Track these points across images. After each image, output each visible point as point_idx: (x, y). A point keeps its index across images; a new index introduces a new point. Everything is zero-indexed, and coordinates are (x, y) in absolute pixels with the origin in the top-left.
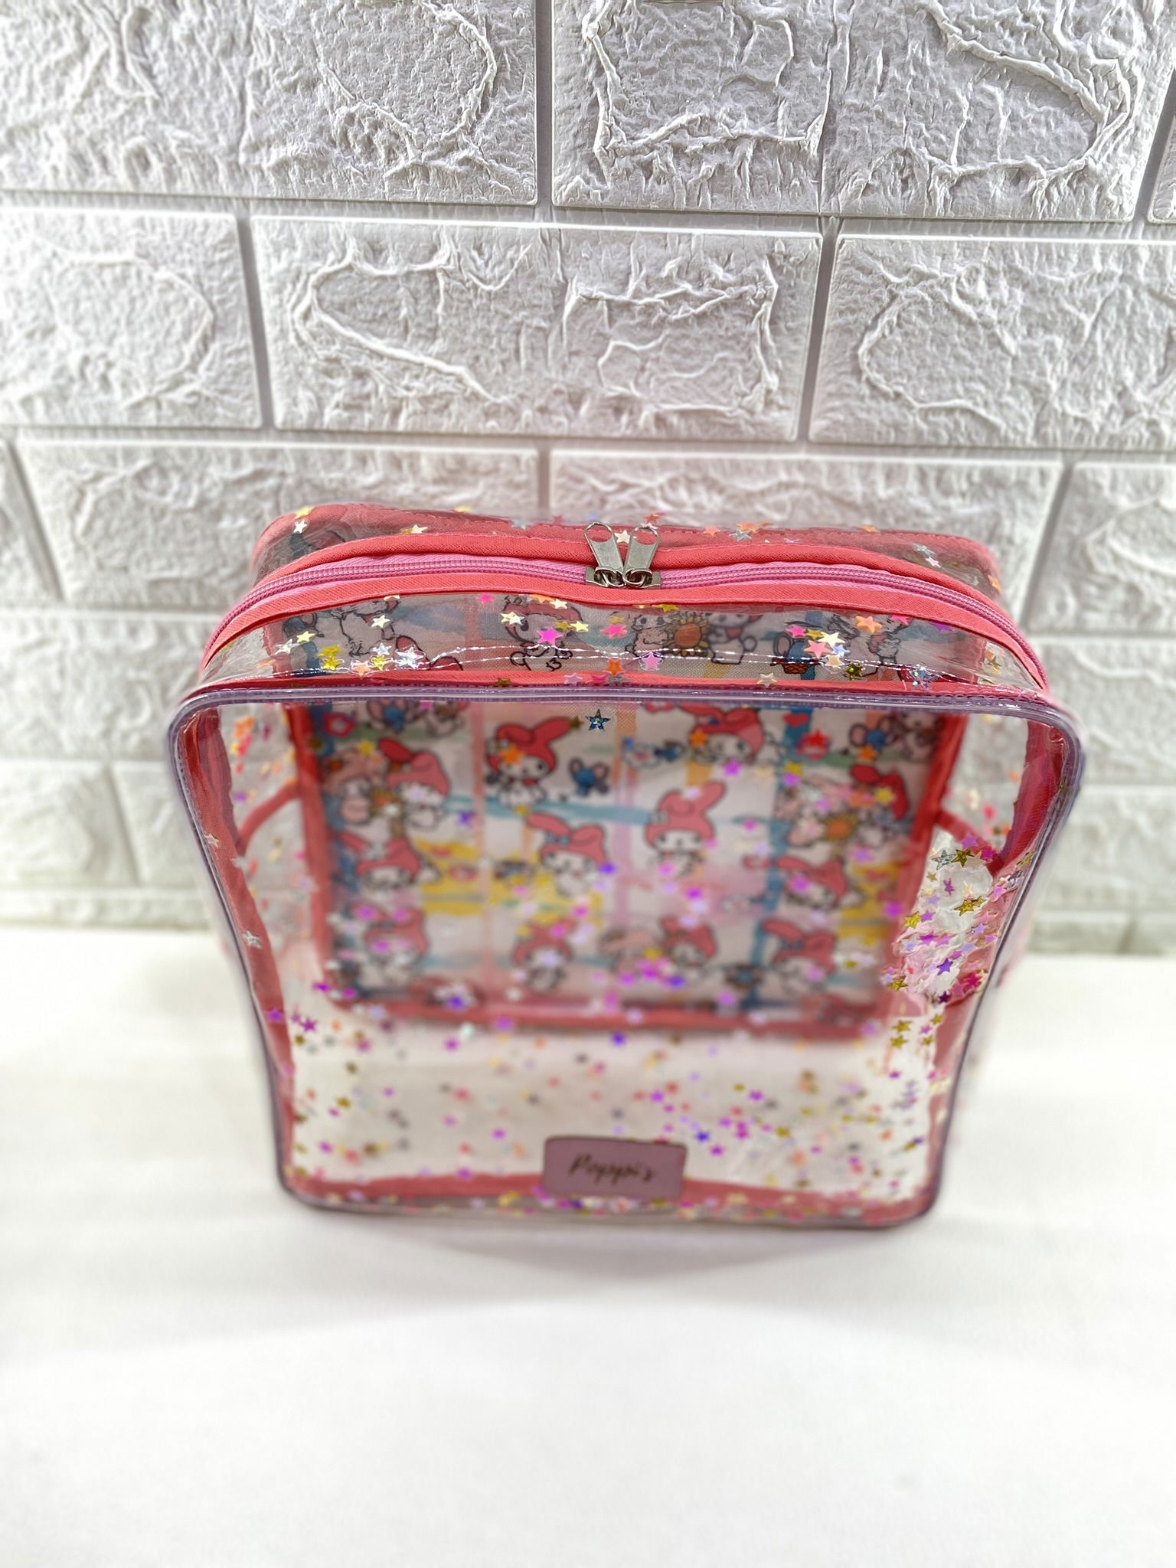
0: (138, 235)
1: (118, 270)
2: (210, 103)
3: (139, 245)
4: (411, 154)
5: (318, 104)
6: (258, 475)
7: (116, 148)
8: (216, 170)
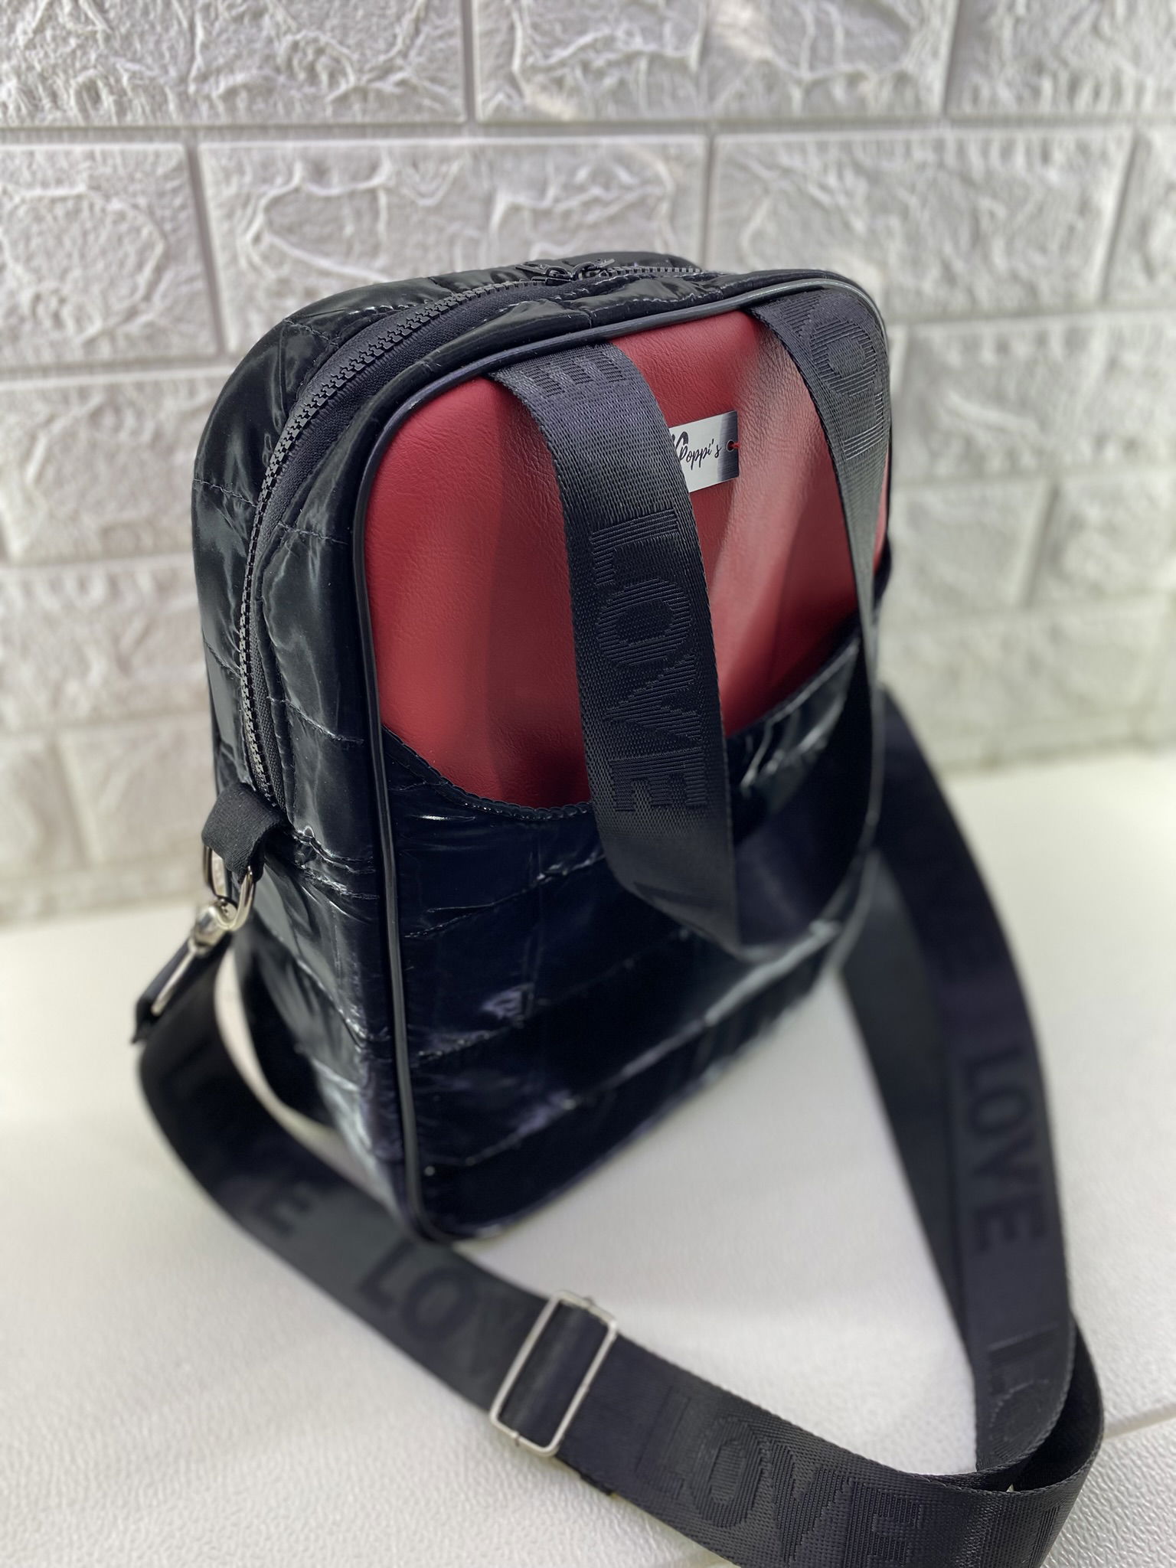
0: (90, 168)
1: (70, 204)
2: (160, 36)
3: (91, 177)
4: (352, 79)
5: (264, 33)
7: (67, 82)
8: (166, 101)
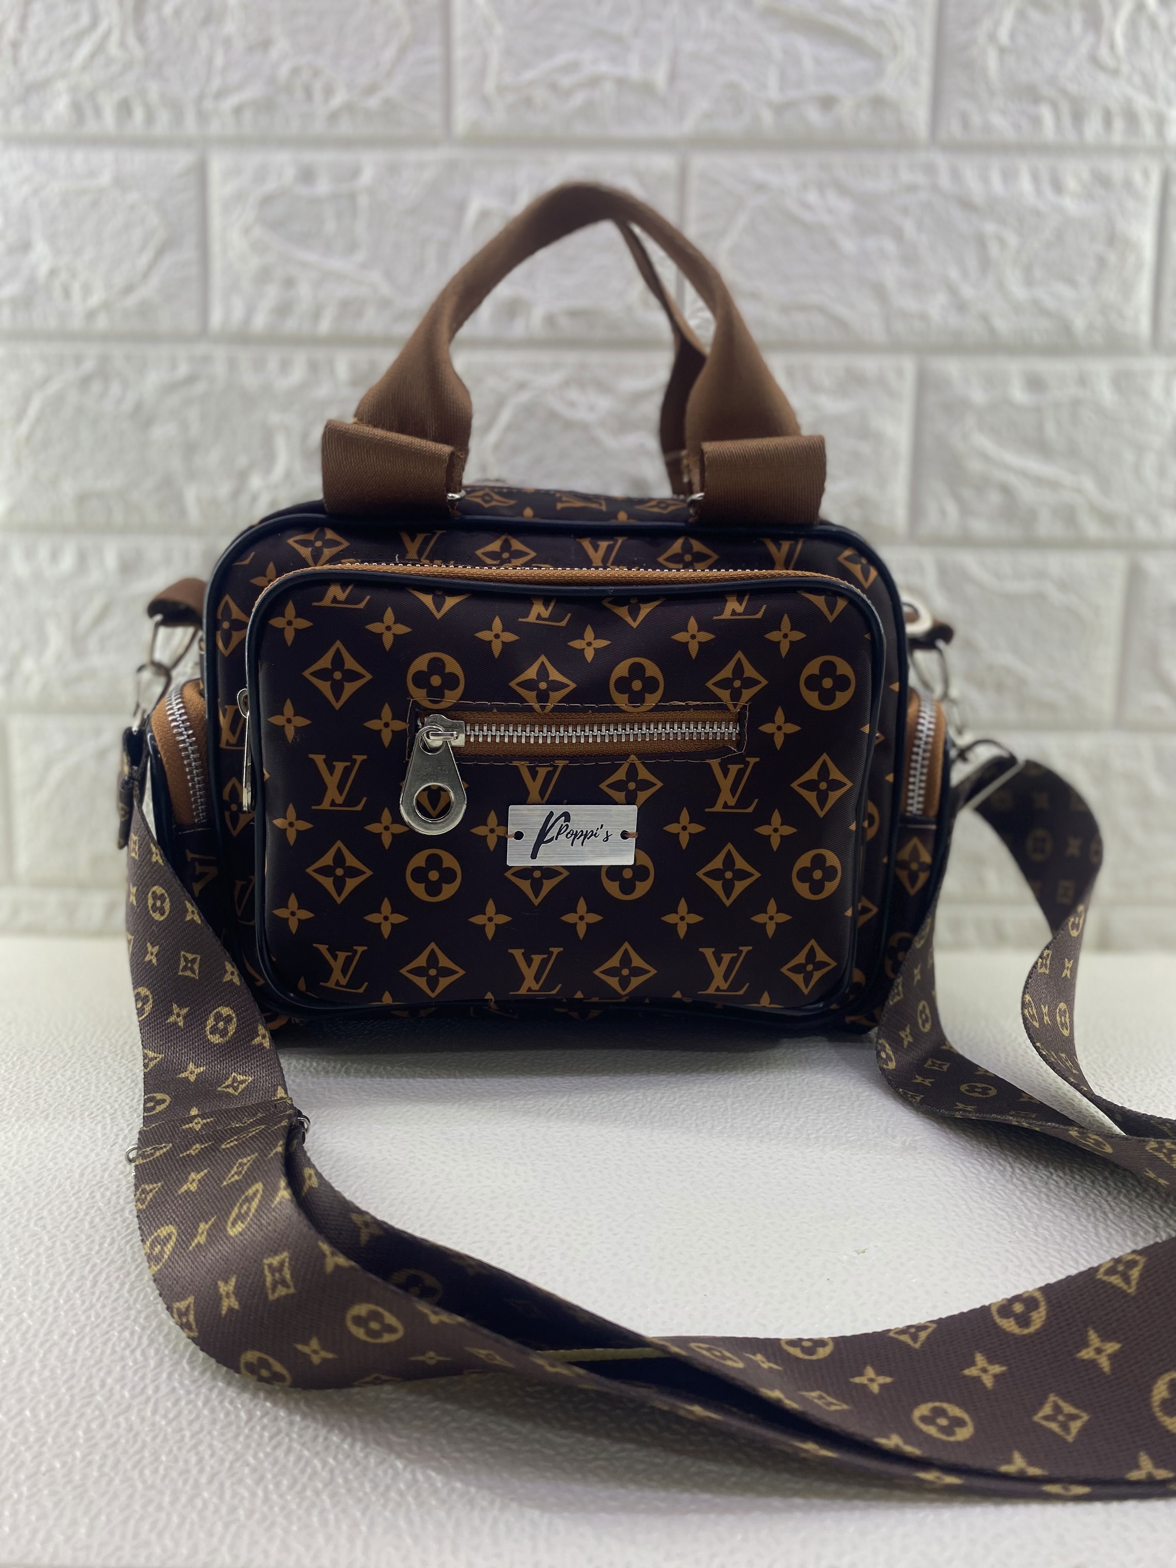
1: (94, 195)
3: (115, 174)
4: (343, 95)
5: (271, 60)
6: (191, 380)
7: (109, 98)
8: (185, 115)
